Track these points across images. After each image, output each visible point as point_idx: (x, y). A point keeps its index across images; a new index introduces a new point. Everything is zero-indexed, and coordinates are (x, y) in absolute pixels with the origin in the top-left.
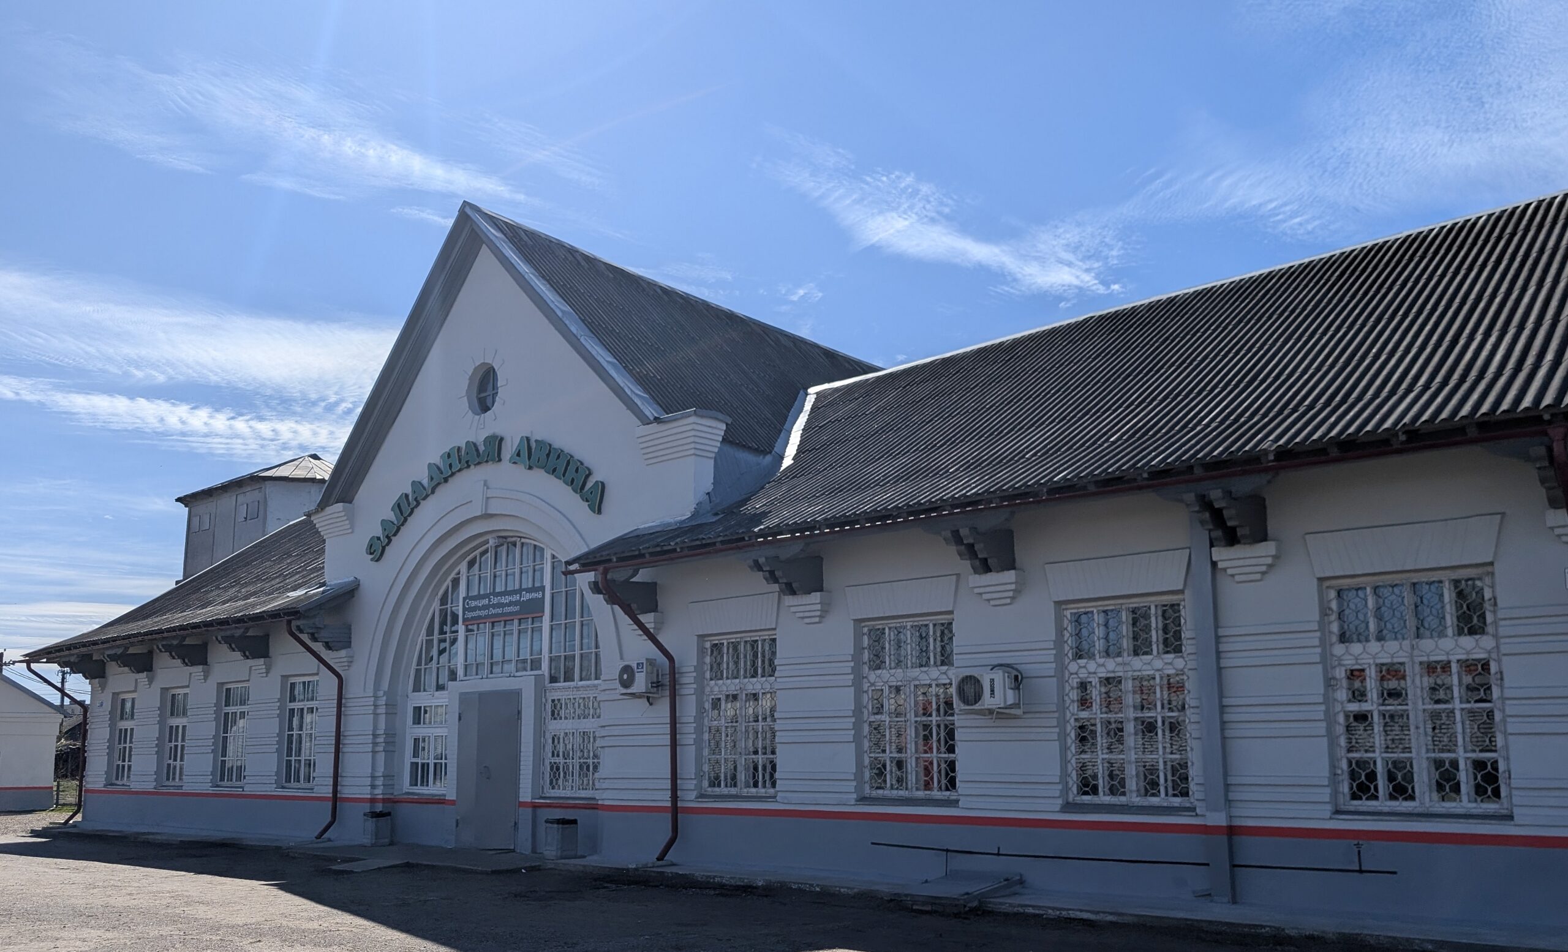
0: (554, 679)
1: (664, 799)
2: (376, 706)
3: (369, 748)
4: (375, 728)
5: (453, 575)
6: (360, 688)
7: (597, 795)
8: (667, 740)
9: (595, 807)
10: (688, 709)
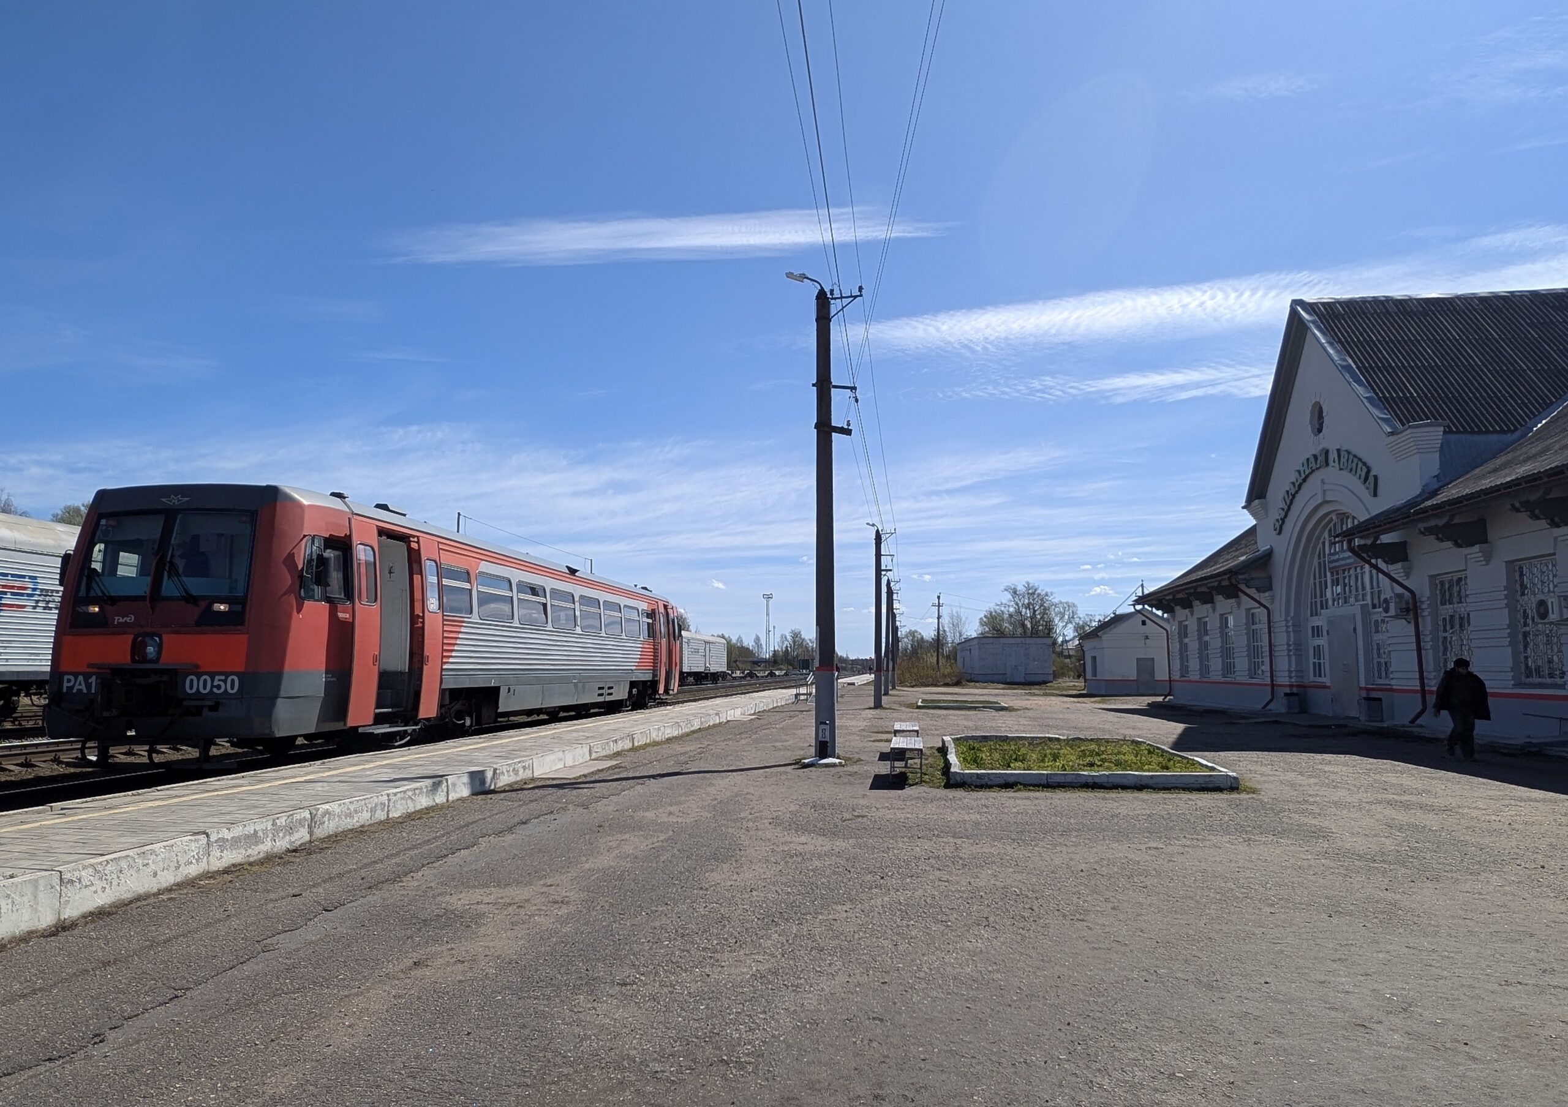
0: (1374, 607)
1: (1416, 685)
2: (1287, 627)
3: (1285, 653)
4: (1289, 640)
5: (1322, 540)
6: (1279, 617)
7: (1393, 682)
8: (1414, 646)
9: (1392, 690)
10: (1427, 625)
